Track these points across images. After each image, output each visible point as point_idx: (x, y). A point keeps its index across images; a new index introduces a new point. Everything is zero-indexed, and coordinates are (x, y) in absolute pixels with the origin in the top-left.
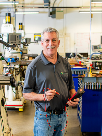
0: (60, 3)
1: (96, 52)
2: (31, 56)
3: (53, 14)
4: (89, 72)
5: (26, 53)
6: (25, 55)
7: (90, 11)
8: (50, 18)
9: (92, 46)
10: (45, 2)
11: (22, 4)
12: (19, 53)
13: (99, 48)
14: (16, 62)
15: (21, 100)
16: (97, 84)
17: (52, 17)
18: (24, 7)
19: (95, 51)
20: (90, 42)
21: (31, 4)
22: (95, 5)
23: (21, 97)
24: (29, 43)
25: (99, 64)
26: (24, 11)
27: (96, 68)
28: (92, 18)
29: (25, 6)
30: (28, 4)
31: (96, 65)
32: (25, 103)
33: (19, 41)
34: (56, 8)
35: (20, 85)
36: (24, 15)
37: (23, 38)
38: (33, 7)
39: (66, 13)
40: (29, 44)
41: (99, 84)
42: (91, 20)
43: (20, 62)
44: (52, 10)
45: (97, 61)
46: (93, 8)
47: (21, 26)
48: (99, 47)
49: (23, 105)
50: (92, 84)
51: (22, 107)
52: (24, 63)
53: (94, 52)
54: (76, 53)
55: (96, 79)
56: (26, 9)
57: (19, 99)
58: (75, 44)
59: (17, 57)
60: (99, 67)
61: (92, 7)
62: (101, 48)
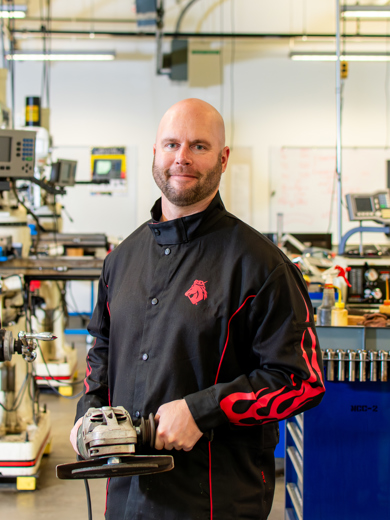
0: (206, 16)
1: (365, 224)
2: (77, 241)
3: (174, 63)
4: (334, 304)
5: (55, 231)
6: (51, 236)
7: (334, 54)
8: (165, 79)
9: (347, 196)
10: (139, 9)
11: (42, 19)
12: (24, 224)
13: (377, 206)
14: (11, 261)
15: (27, 440)
16: (368, 355)
17: (172, 77)
18: (50, 32)
19: (361, 221)
20: (340, 180)
21: (79, 20)
22: (358, 27)
23: (29, 423)
24: (67, 183)
25: (379, 274)
26: (47, 47)
27: (367, 292)
28: (344, 77)
29: (54, 26)
30: (68, 20)
31: (364, 280)
32: (46, 456)
33: (24, 163)
34: (191, 40)
35: (23, 350)
36: (47, 65)
37: (43, 161)
38: (88, 33)
39: (233, 60)
40: (68, 189)
41: (377, 355)
42: (342, 86)
43: (25, 264)
44: (173, 44)
45: (371, 262)
46: (348, 39)
47: (36, 108)
48: (376, 201)
49: (38, 463)
50: (347, 355)
51: (30, 470)
52: (44, 268)
53: (356, 224)
54: (277, 234)
55: (367, 337)
56: (56, 42)
57: (17, 432)
58: (273, 194)
59: (16, 244)
60: (378, 290)
61: (344, 36)
62: (386, 208)
